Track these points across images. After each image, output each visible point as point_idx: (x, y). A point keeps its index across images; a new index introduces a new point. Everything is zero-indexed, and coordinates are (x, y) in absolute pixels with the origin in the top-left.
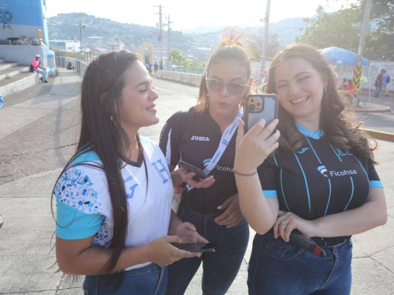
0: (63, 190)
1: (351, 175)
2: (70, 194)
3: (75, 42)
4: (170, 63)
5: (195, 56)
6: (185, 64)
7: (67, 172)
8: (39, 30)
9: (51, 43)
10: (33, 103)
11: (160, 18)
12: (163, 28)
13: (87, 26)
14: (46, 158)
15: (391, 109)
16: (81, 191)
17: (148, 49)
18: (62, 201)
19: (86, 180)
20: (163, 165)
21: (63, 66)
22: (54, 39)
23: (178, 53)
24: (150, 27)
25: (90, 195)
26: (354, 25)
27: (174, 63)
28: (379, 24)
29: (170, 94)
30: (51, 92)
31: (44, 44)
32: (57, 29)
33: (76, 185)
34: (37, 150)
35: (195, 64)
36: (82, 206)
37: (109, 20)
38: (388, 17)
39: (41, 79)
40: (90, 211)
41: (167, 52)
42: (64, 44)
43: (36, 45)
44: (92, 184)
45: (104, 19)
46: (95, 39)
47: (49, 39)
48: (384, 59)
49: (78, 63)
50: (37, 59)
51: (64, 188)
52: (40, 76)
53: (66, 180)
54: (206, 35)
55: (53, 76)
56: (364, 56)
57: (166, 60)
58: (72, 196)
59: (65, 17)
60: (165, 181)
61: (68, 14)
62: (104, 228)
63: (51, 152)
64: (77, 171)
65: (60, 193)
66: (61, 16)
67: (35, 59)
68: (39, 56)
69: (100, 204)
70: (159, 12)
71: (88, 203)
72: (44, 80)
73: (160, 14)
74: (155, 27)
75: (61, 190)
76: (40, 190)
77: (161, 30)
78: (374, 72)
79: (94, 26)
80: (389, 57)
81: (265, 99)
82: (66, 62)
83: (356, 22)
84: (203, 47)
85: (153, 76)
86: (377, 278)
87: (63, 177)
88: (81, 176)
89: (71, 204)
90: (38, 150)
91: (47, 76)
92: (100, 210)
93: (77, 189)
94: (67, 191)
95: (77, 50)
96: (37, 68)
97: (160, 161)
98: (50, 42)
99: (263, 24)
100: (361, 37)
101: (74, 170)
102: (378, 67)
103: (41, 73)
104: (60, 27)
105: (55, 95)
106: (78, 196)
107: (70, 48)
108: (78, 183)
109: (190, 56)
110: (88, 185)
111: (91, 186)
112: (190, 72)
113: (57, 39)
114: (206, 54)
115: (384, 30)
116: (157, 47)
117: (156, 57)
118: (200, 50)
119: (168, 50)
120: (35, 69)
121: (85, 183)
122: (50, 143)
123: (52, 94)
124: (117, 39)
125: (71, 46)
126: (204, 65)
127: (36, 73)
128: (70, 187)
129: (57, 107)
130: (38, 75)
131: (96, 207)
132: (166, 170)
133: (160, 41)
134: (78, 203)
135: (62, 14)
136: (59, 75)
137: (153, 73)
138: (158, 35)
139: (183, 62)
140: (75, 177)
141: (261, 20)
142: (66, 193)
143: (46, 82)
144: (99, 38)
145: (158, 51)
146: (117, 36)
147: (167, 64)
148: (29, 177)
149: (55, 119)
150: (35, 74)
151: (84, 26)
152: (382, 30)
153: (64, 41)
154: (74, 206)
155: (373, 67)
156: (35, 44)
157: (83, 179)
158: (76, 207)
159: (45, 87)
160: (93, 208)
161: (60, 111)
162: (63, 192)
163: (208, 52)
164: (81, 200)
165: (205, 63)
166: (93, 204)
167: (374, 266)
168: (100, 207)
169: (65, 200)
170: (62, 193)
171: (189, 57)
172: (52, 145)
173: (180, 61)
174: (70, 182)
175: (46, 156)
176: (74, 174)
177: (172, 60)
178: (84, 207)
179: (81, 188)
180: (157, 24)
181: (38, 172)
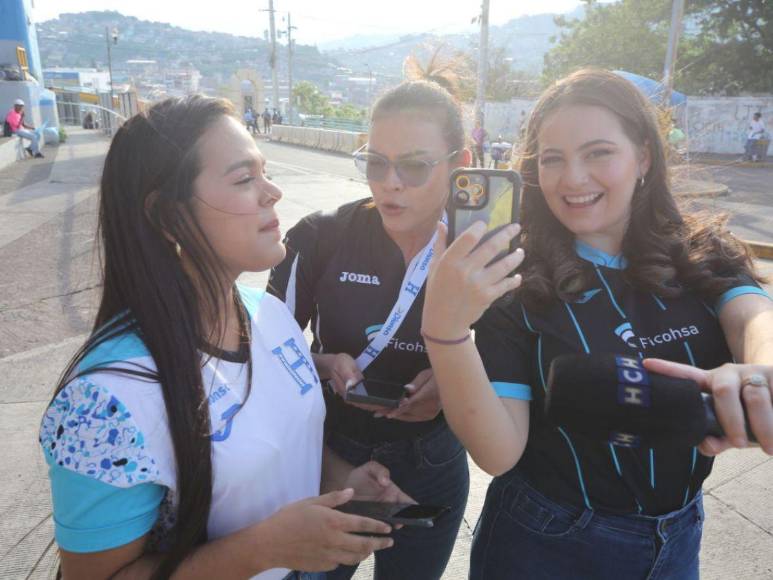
0: (59, 437)
1: (685, 339)
2: (77, 446)
3: (99, 71)
4: (294, 109)
5: (344, 95)
6: (326, 112)
7: (67, 390)
8: (20, 48)
9: (48, 76)
10: (13, 202)
11: (272, 19)
12: (277, 40)
13: (122, 37)
14: (40, 318)
15: (730, 191)
16: (104, 435)
17: (249, 82)
18: (61, 463)
19: (113, 408)
20: (298, 352)
21: (76, 122)
22: (54, 67)
23: (310, 91)
24: (252, 39)
25: (126, 443)
26: (654, 27)
27: (303, 109)
28: (702, 22)
29: (296, 174)
30: (51, 178)
31: (32, 78)
32: (60, 45)
33: (89, 423)
34: (22, 300)
35: (346, 111)
36: (108, 472)
37: (167, 25)
38: (717, 10)
39: (29, 150)
40: (130, 480)
41: (286, 87)
42: (75, 76)
43: (16, 79)
44: (128, 415)
45: (156, 24)
46: (139, 65)
47: (44, 66)
48: (713, 92)
49: (106, 116)
50: (18, 108)
51: (61, 430)
52: (27, 143)
53: (65, 409)
54: (364, 52)
55: (53, 143)
56: (675, 87)
57: (287, 105)
58: (84, 449)
59: (76, 21)
60: (305, 389)
61: (81, 13)
62: (167, 512)
63: (54, 303)
64: (90, 386)
65: (54, 445)
66: (67, 19)
67: (13, 110)
68: (21, 102)
69: (153, 462)
70: (268, 7)
71: (123, 462)
72: (34, 153)
73: (271, 11)
74: (262, 37)
75: (54, 437)
76: (30, 387)
77: (274, 43)
78: (695, 119)
79: (138, 39)
80: (721, 88)
81: (491, 178)
82: (81, 114)
83: (657, 20)
84: (360, 76)
85: (261, 137)
86: (727, 537)
87: (59, 403)
88: (99, 399)
89: (83, 470)
90: (26, 301)
91: (41, 144)
92: (155, 474)
93: (94, 432)
94: (70, 439)
95: (104, 88)
96: (18, 127)
97: (291, 343)
98: (45, 74)
99: (477, 28)
100: (670, 49)
101: (82, 384)
102: (701, 109)
103: (29, 137)
104: (66, 41)
105: (60, 182)
106: (98, 448)
107: (90, 85)
108: (95, 416)
109: (334, 95)
110: (119, 420)
111: (127, 420)
112: (335, 127)
113: (60, 66)
114: (367, 90)
115: (710, 35)
116: (267, 78)
117: (267, 100)
118: (354, 82)
119: (290, 85)
120: (15, 129)
121: (110, 415)
122: (52, 285)
123: (53, 182)
124: (185, 65)
125: (90, 81)
126: (363, 113)
127: (18, 139)
128: (76, 428)
129: (63, 209)
130: (21, 143)
131: (144, 470)
132: (307, 363)
133: (273, 66)
134: (99, 464)
135: (69, 15)
136: (67, 140)
137: (262, 131)
138: (270, 55)
139: (322, 108)
140: (87, 402)
141: (473, 20)
142: (68, 444)
143: (39, 155)
144: (147, 62)
145: (271, 87)
146: (184, 58)
147: (289, 112)
148: (5, 359)
149: (59, 234)
150: (14, 140)
151: (115, 38)
152: (708, 35)
153: (75, 70)
154: (91, 472)
155: (693, 109)
156: (11, 78)
157: (104, 407)
158: (97, 476)
159: (37, 167)
160: (137, 473)
161: (70, 215)
162: (60, 440)
163: (370, 85)
164: (107, 456)
165: (367, 109)
166: (135, 464)
167: (718, 513)
168: (154, 468)
169: (68, 460)
170: (59, 443)
171: (334, 98)
172: (53, 288)
173: (315, 106)
174: (73, 417)
175: (42, 312)
176: (84, 396)
177: (299, 103)
178: (115, 474)
179: (104, 427)
180: (266, 32)
181: (25, 348)
